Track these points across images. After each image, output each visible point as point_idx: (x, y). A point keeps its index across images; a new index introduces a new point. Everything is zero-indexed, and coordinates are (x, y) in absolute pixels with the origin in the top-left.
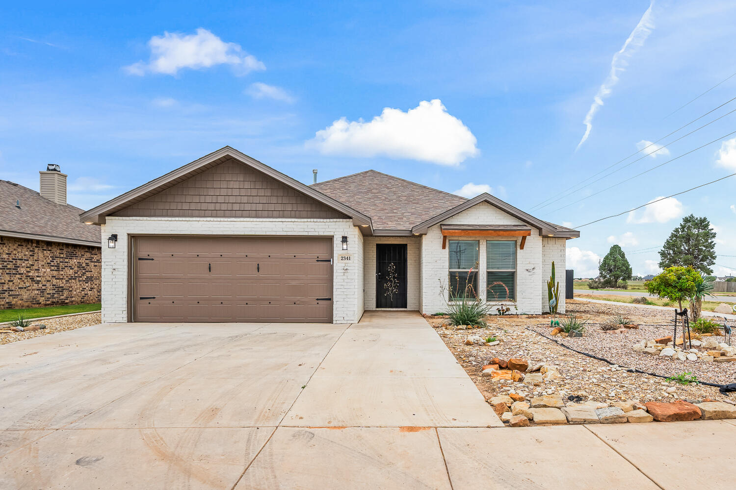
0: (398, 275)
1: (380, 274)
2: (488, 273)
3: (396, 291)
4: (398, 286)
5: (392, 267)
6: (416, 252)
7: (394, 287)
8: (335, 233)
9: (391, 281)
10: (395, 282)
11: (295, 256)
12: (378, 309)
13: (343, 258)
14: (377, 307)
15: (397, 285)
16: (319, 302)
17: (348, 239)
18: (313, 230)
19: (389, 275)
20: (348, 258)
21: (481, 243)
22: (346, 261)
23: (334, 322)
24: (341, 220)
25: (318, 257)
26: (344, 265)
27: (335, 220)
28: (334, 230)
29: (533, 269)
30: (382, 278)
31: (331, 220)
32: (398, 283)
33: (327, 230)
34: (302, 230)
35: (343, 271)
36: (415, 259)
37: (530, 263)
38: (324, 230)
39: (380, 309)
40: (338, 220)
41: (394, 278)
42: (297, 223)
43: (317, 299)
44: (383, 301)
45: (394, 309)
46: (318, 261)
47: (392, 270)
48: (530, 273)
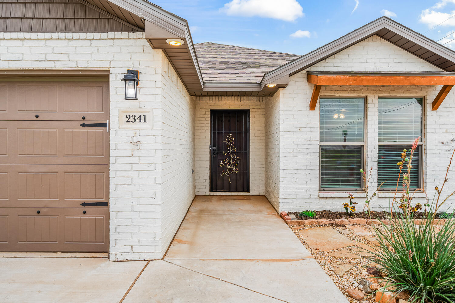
0: (237, 149)
1: (214, 148)
2: (381, 147)
3: (236, 170)
4: (238, 164)
5: (230, 139)
6: (262, 119)
7: (234, 165)
8: (113, 65)
9: (229, 158)
10: (234, 159)
11: (37, 116)
12: (212, 194)
13: (130, 118)
14: (211, 190)
15: (236, 162)
16: (87, 209)
17: (140, 77)
18: (65, 57)
19: (226, 149)
20: (142, 119)
21: (369, 101)
22: (137, 125)
23: (112, 257)
24: (125, 34)
25: (84, 118)
26: (131, 133)
27: (111, 35)
28: (110, 57)
29: (452, 141)
30: (217, 153)
31: (104, 35)
32: (237, 159)
33: (95, 57)
34: (42, 57)
35: (131, 146)
36: (260, 129)
37: (446, 132)
38: (88, 57)
39: (215, 194)
40: (118, 35)
41: (233, 153)
42: (30, 43)
43: (84, 204)
44: (219, 182)
45: (233, 194)
46: (83, 125)
47: (231, 143)
48: (447, 148)
